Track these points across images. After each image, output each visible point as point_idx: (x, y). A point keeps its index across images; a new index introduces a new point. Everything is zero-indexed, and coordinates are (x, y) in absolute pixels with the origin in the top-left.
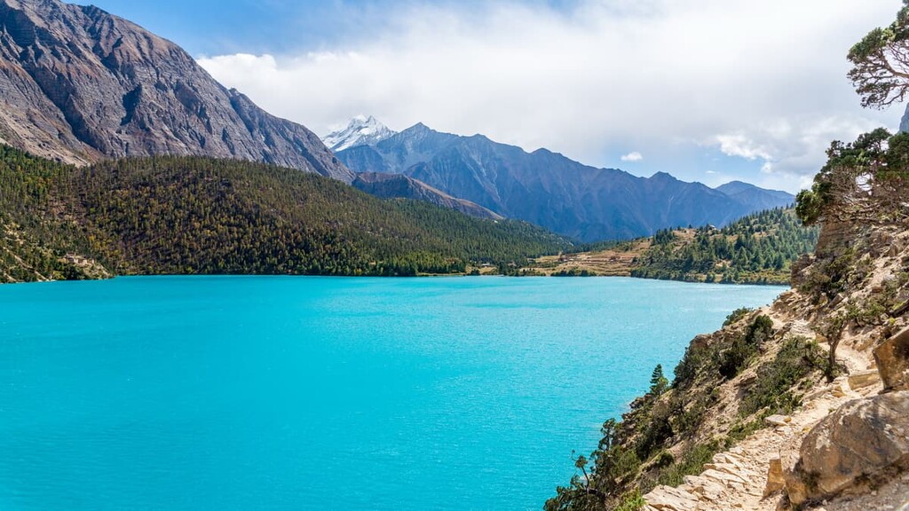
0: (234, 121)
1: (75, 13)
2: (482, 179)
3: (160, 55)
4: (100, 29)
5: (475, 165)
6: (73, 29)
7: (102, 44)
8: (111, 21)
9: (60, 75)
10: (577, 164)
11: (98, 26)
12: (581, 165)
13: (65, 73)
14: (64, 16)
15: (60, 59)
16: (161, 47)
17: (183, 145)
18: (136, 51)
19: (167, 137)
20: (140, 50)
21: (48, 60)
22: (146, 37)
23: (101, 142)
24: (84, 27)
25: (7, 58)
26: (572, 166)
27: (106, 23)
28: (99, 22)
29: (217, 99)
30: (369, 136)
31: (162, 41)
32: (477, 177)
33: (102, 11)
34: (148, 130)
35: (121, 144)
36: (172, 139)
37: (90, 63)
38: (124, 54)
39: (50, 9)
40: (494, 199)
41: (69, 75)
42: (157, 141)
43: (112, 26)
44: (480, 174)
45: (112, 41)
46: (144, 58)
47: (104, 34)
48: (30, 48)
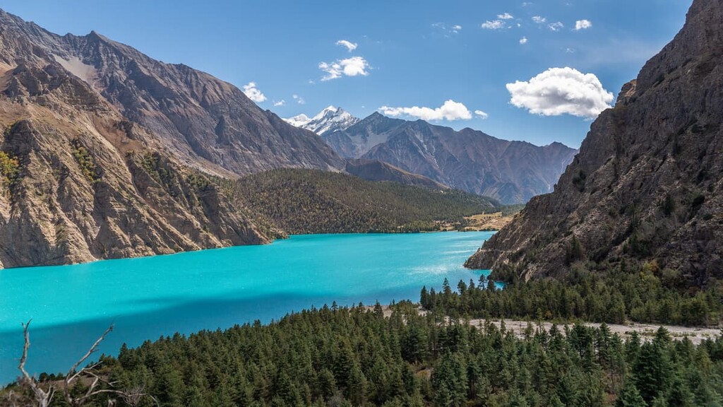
0: (273, 133)
1: (173, 69)
2: (425, 153)
3: (228, 95)
4: (191, 80)
5: (418, 142)
6: (176, 82)
7: (195, 91)
8: (195, 74)
9: (182, 116)
10: (493, 138)
11: (189, 79)
12: (496, 139)
13: (185, 115)
14: (169, 74)
15: (180, 106)
16: (227, 89)
17: (250, 152)
18: (215, 94)
19: (241, 148)
20: (217, 93)
21: (175, 108)
22: (217, 83)
23: (209, 154)
24: (181, 79)
25: (155, 109)
26: (490, 140)
27: (193, 76)
28: (189, 76)
29: (262, 119)
30: (339, 122)
31: (226, 85)
32: (420, 151)
33: (188, 67)
34: (231, 145)
35: (219, 155)
36: (245, 150)
37: (194, 106)
38: (210, 97)
39: (160, 69)
40: (435, 167)
41: (187, 116)
42: (237, 152)
43: (197, 78)
44: (423, 149)
45: (201, 89)
46: (221, 98)
47: (194, 84)
48: (163, 100)
